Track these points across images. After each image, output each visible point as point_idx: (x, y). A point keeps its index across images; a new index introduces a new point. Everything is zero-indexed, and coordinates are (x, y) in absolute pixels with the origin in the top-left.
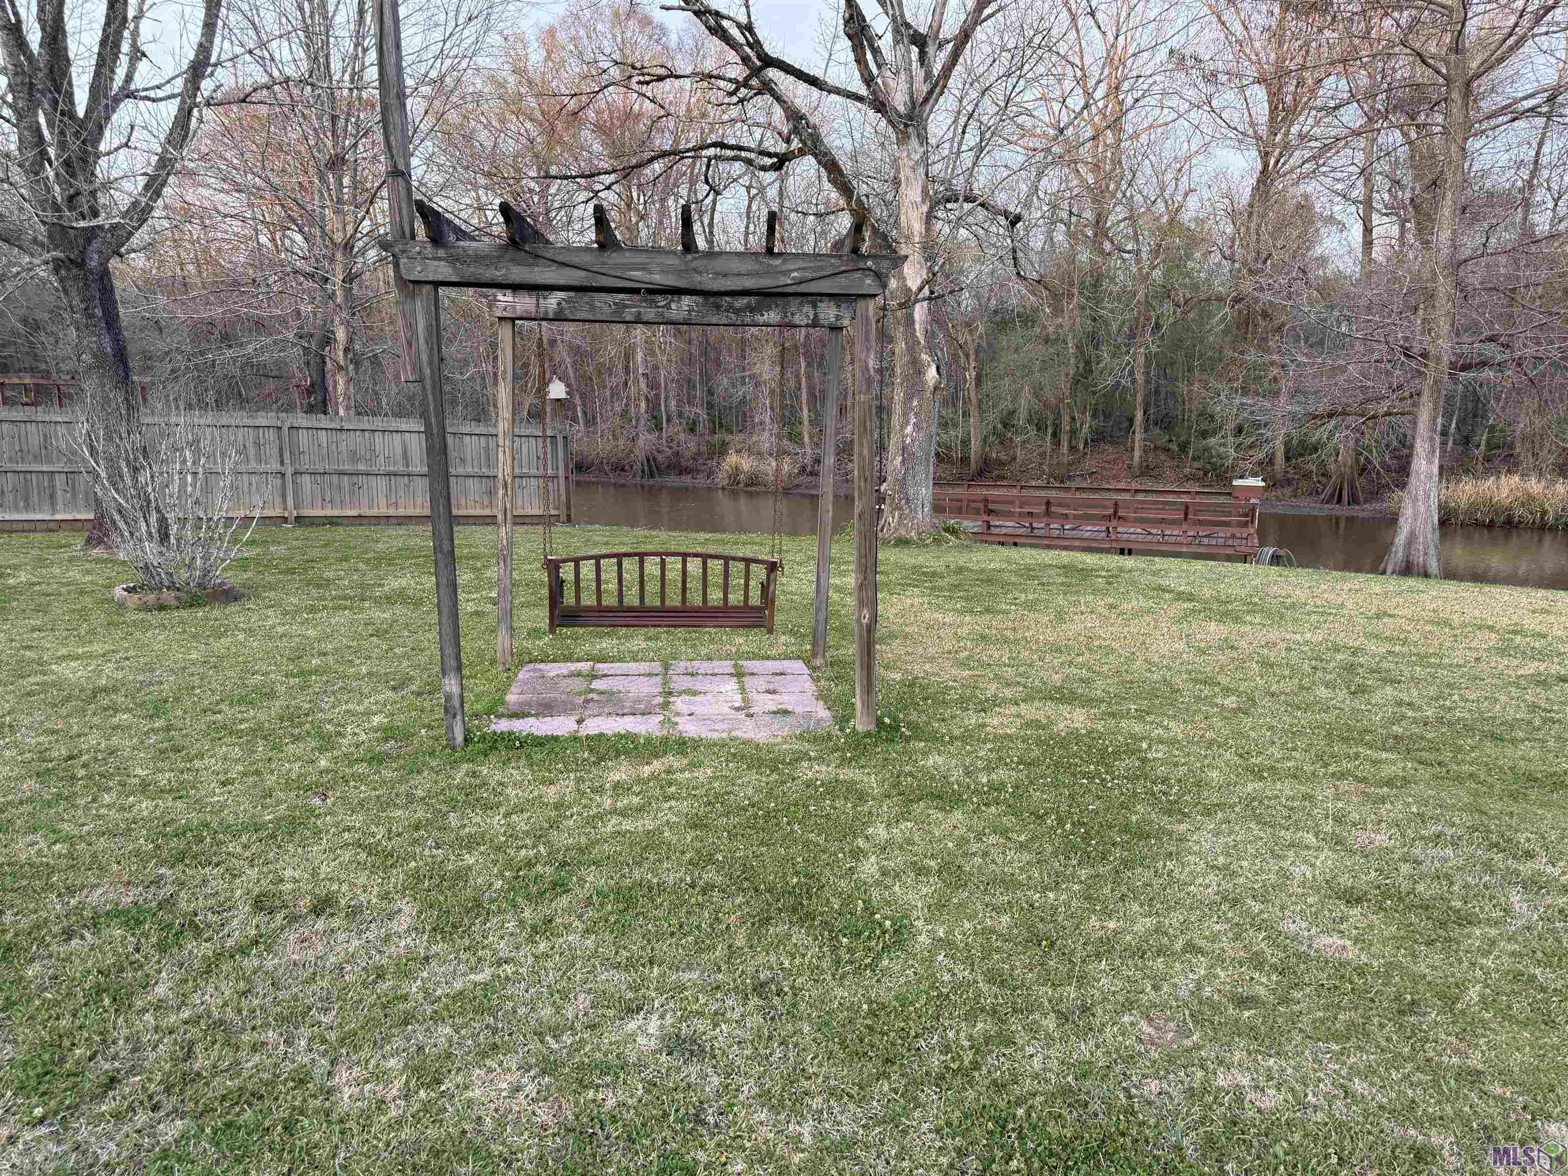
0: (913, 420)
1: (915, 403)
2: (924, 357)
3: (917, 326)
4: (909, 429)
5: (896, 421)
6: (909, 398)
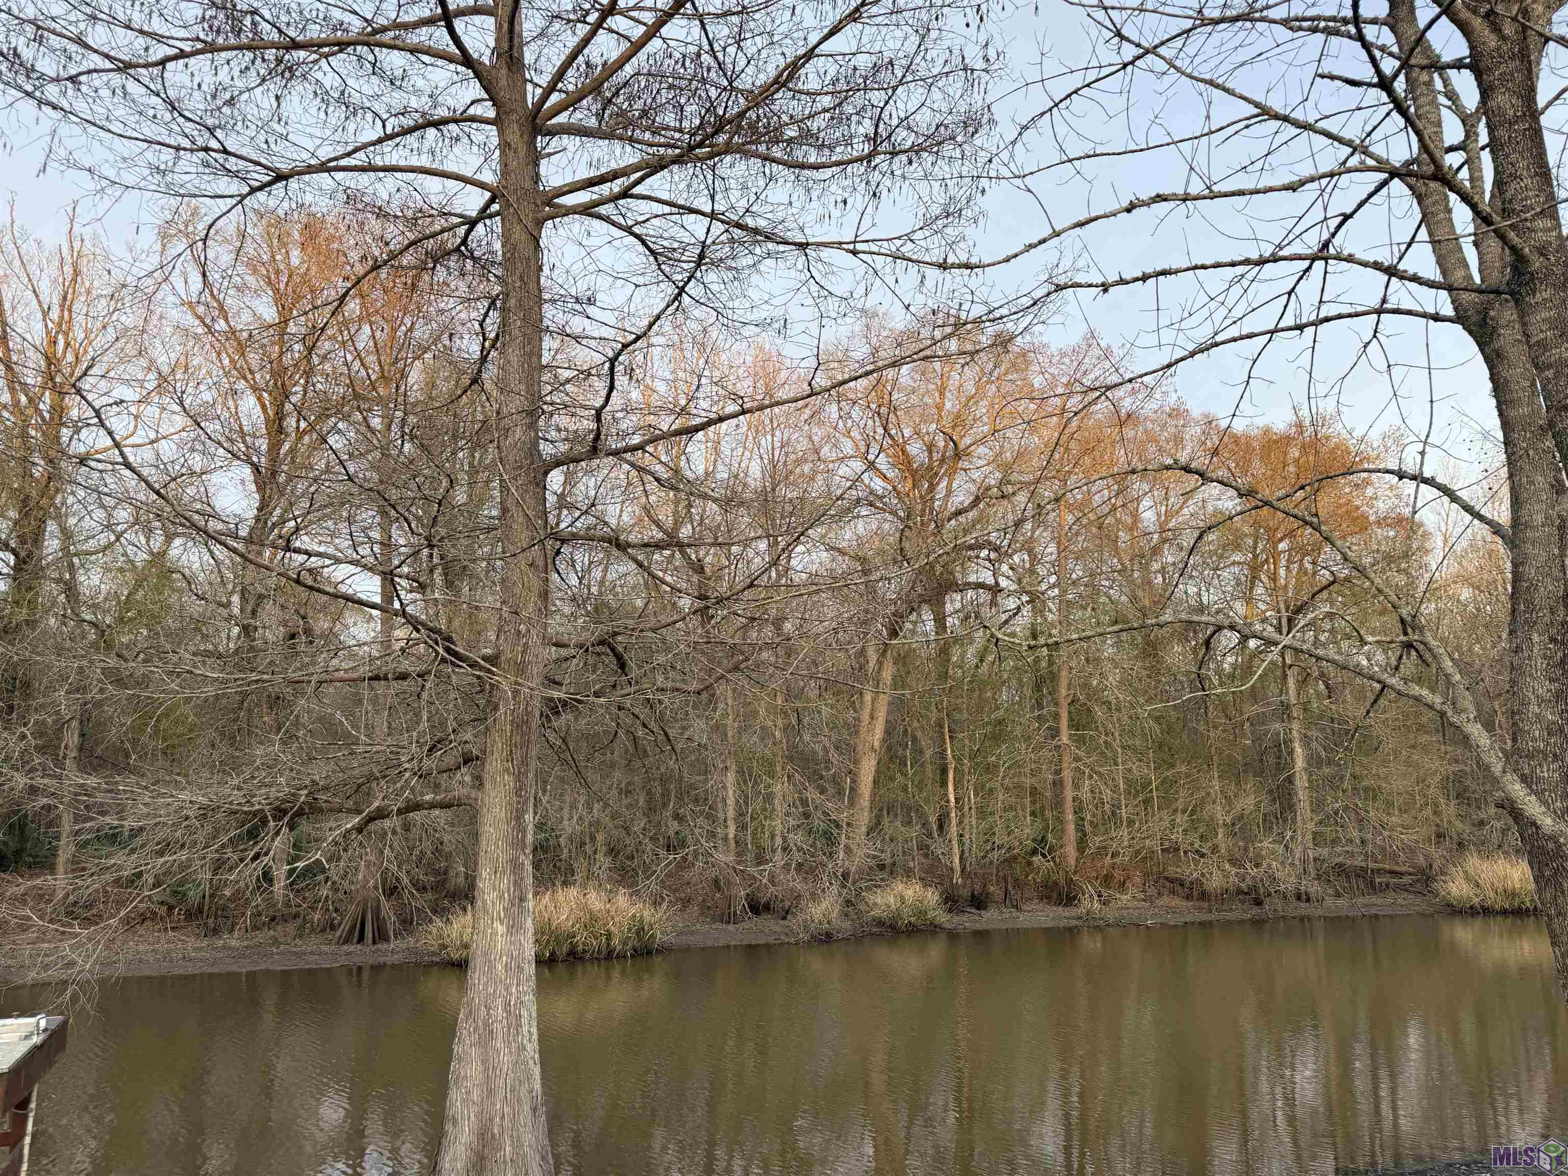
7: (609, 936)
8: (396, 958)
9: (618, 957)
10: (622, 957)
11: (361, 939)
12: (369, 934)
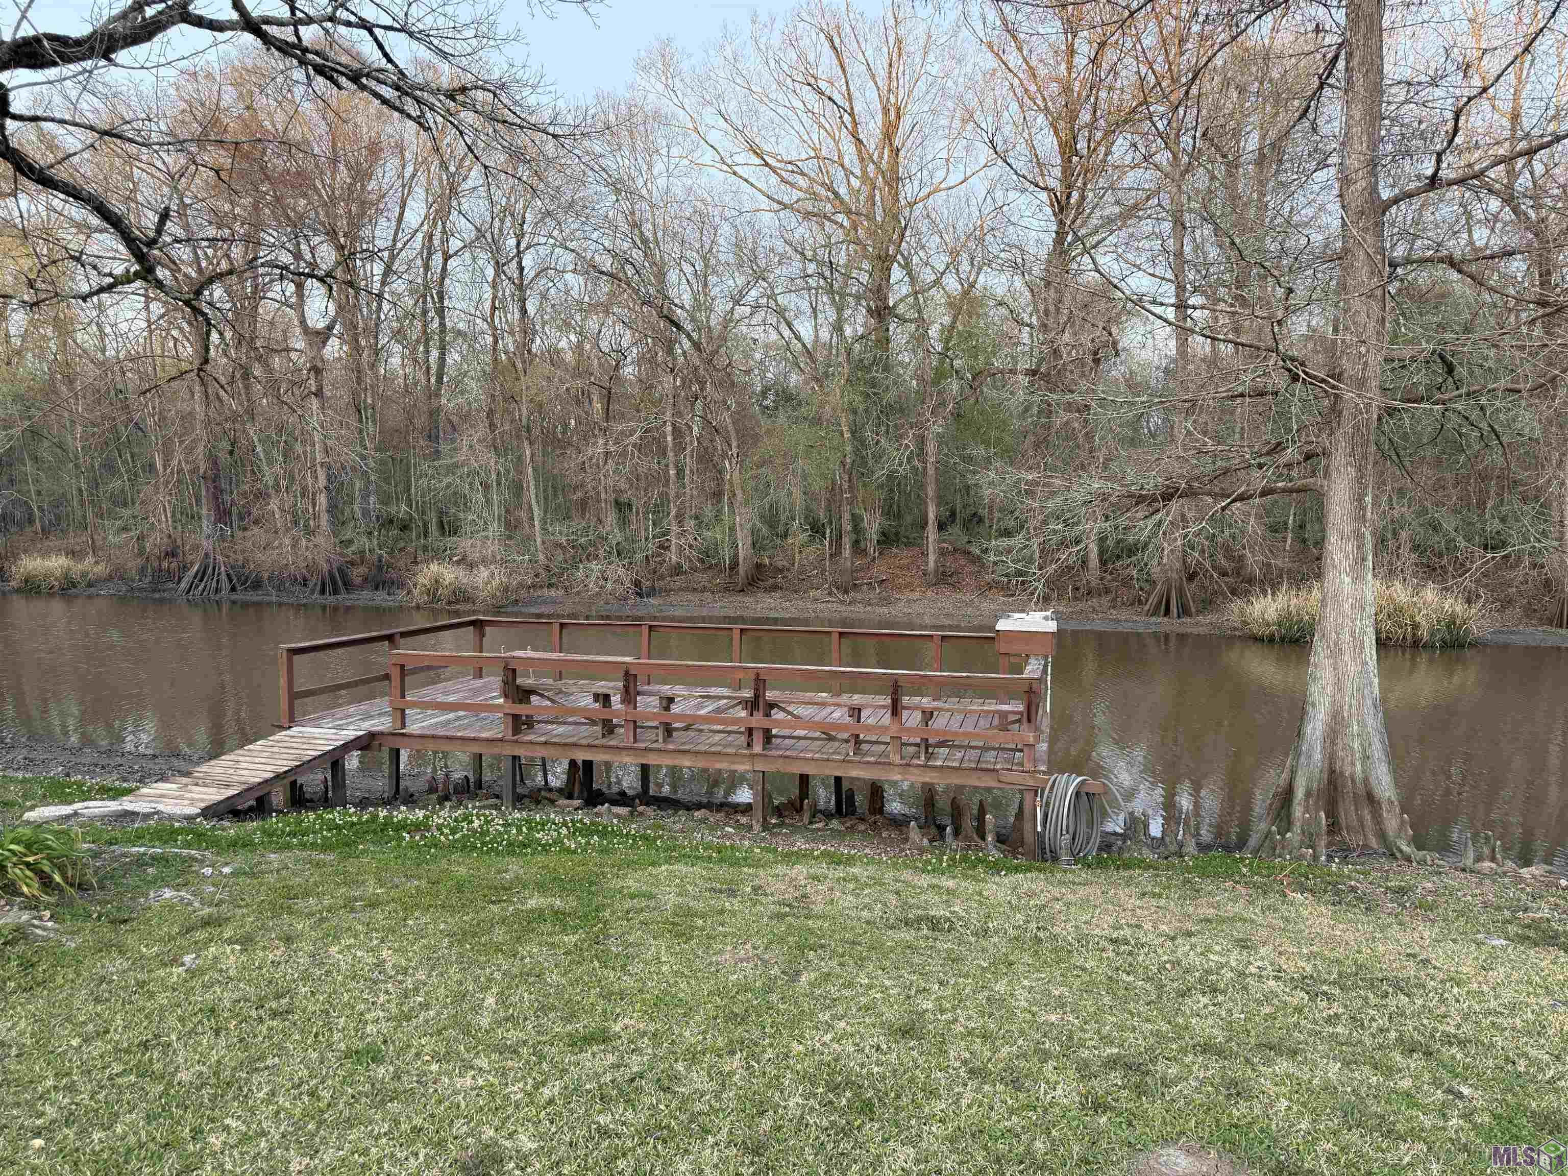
7: (1416, 626)
8: (1202, 630)
9: (1424, 646)
10: (1429, 646)
11: (1167, 612)
12: (1174, 610)
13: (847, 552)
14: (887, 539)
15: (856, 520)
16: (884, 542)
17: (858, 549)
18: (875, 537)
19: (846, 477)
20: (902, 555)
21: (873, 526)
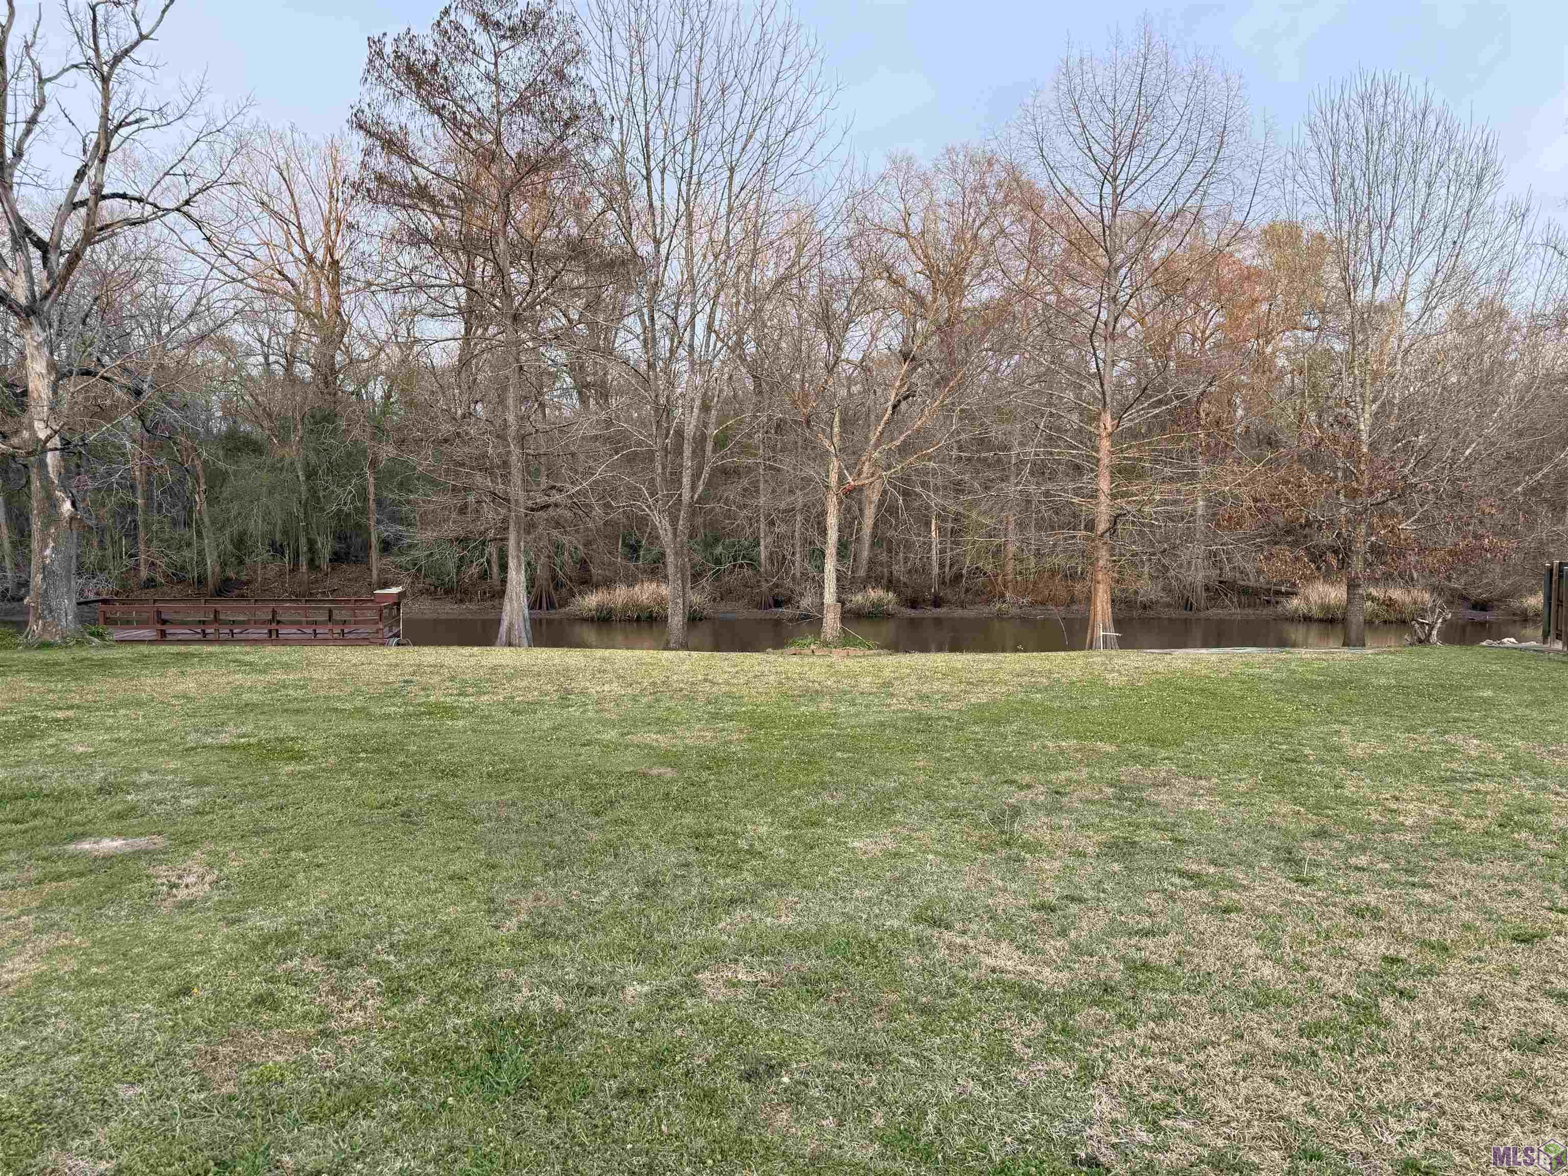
0: (52, 544)
1: (53, 531)
2: (58, 493)
3: (50, 469)
4: (48, 552)
5: (35, 545)
6: (46, 526)
13: (304, 568)
14: (337, 558)
15: (311, 543)
16: (336, 560)
17: (312, 564)
18: (328, 557)
19: (302, 510)
20: (350, 570)
21: (326, 547)
